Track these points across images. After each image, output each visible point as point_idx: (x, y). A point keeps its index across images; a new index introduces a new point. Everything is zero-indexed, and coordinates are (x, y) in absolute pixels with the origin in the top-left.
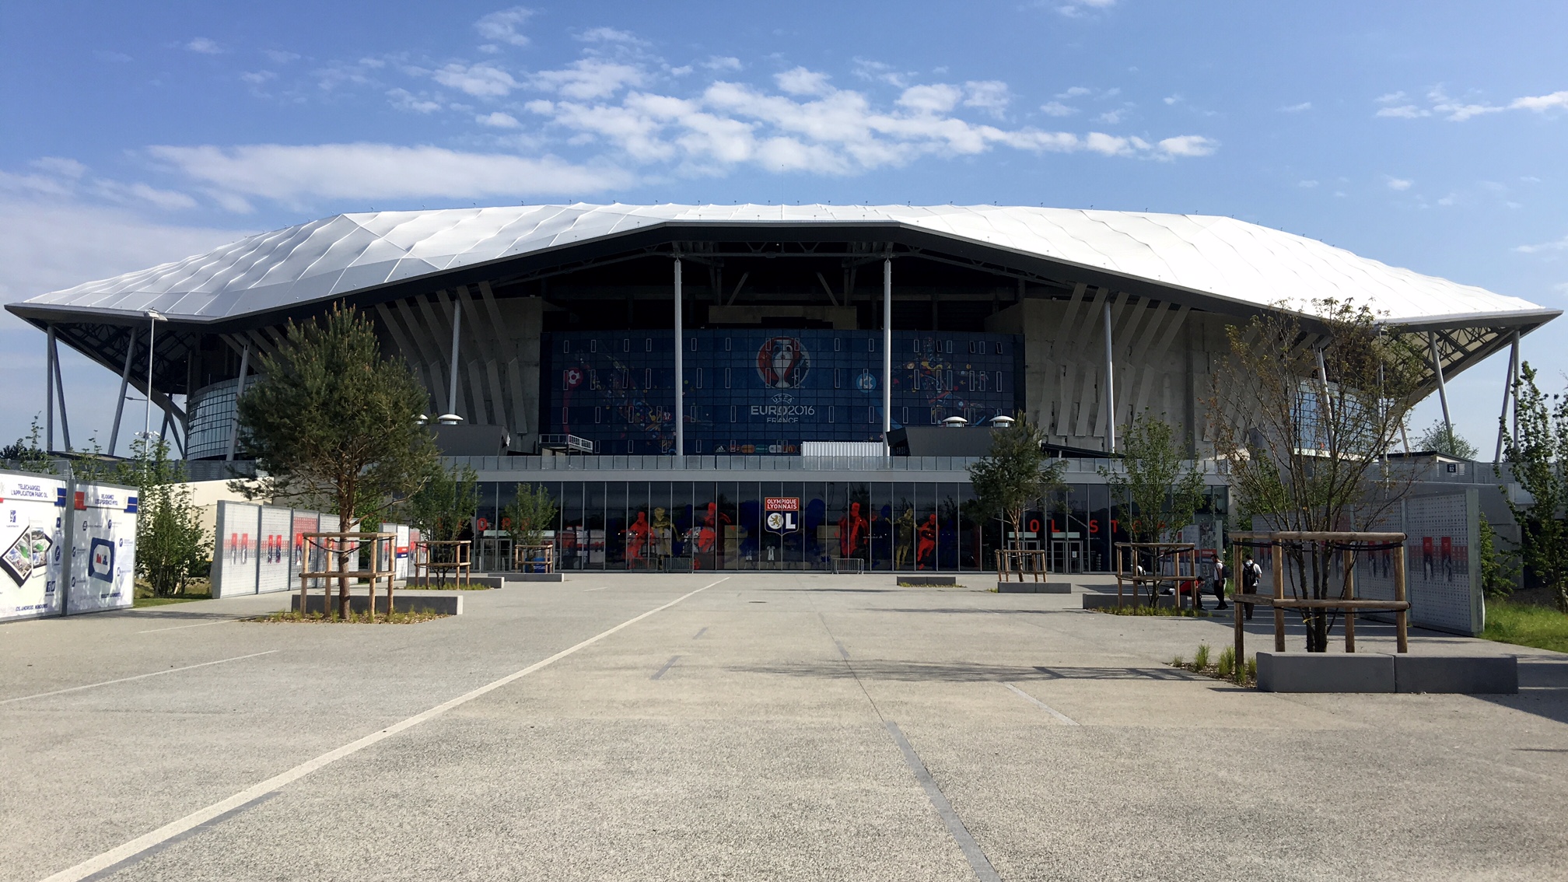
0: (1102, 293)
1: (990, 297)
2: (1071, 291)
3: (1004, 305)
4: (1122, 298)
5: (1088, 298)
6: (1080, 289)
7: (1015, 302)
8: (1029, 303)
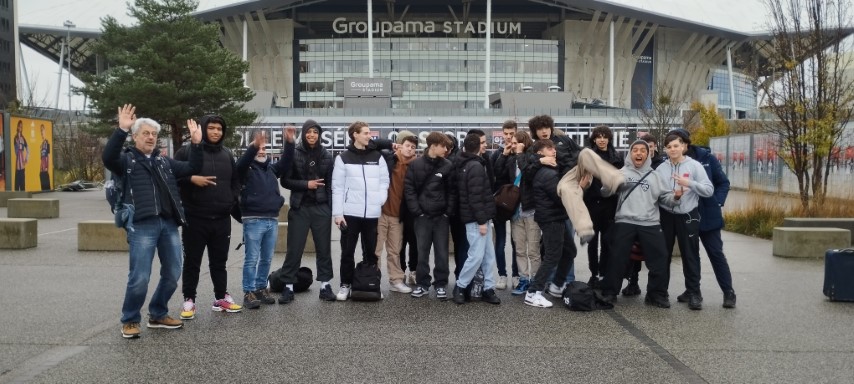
0: (609, 17)
1: (545, 19)
2: (592, 16)
3: (553, 24)
4: (621, 19)
5: (601, 20)
6: (597, 15)
7: (560, 22)
8: (568, 23)
